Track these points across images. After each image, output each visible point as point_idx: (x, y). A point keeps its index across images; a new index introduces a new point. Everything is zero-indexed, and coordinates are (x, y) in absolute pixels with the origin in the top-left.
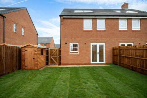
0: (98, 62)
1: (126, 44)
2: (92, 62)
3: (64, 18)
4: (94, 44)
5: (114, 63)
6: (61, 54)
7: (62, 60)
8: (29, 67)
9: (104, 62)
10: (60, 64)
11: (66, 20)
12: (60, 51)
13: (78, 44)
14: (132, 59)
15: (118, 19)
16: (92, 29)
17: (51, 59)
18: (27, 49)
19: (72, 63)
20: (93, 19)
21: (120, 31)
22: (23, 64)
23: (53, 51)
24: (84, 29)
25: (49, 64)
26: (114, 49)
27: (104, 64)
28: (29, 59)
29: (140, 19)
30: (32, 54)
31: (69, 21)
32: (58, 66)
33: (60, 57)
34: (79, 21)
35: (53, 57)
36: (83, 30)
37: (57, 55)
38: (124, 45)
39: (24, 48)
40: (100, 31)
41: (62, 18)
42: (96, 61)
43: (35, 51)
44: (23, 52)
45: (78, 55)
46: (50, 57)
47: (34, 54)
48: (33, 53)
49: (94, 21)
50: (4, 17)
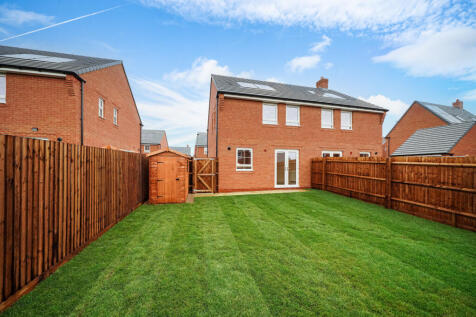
0: (287, 185)
1: (332, 154)
2: (276, 186)
3: (225, 98)
4: (281, 151)
5: (314, 186)
6: (220, 170)
7: (220, 182)
8: (166, 197)
9: (297, 185)
10: (217, 190)
11: (229, 102)
12: (217, 164)
13: (251, 150)
14: (350, 179)
15: (320, 108)
16: (276, 123)
17: (199, 181)
18: (161, 159)
19: (241, 188)
20: (279, 104)
21: (323, 130)
22: (154, 191)
23: (203, 163)
24: (264, 123)
25: (195, 190)
26: (313, 162)
27: (297, 188)
28: (166, 180)
29: (353, 112)
30: (173, 169)
31: (236, 103)
32: (212, 194)
33: (217, 176)
34: (254, 105)
35: (202, 177)
36: (261, 123)
37: (210, 172)
38: (328, 155)
39: (155, 158)
40: (291, 128)
41: (222, 96)
42: (283, 183)
43: (181, 165)
44: (154, 166)
45: (251, 173)
46: (197, 175)
47: (179, 170)
48: (176, 169)
49: (281, 108)
50: (81, 80)
